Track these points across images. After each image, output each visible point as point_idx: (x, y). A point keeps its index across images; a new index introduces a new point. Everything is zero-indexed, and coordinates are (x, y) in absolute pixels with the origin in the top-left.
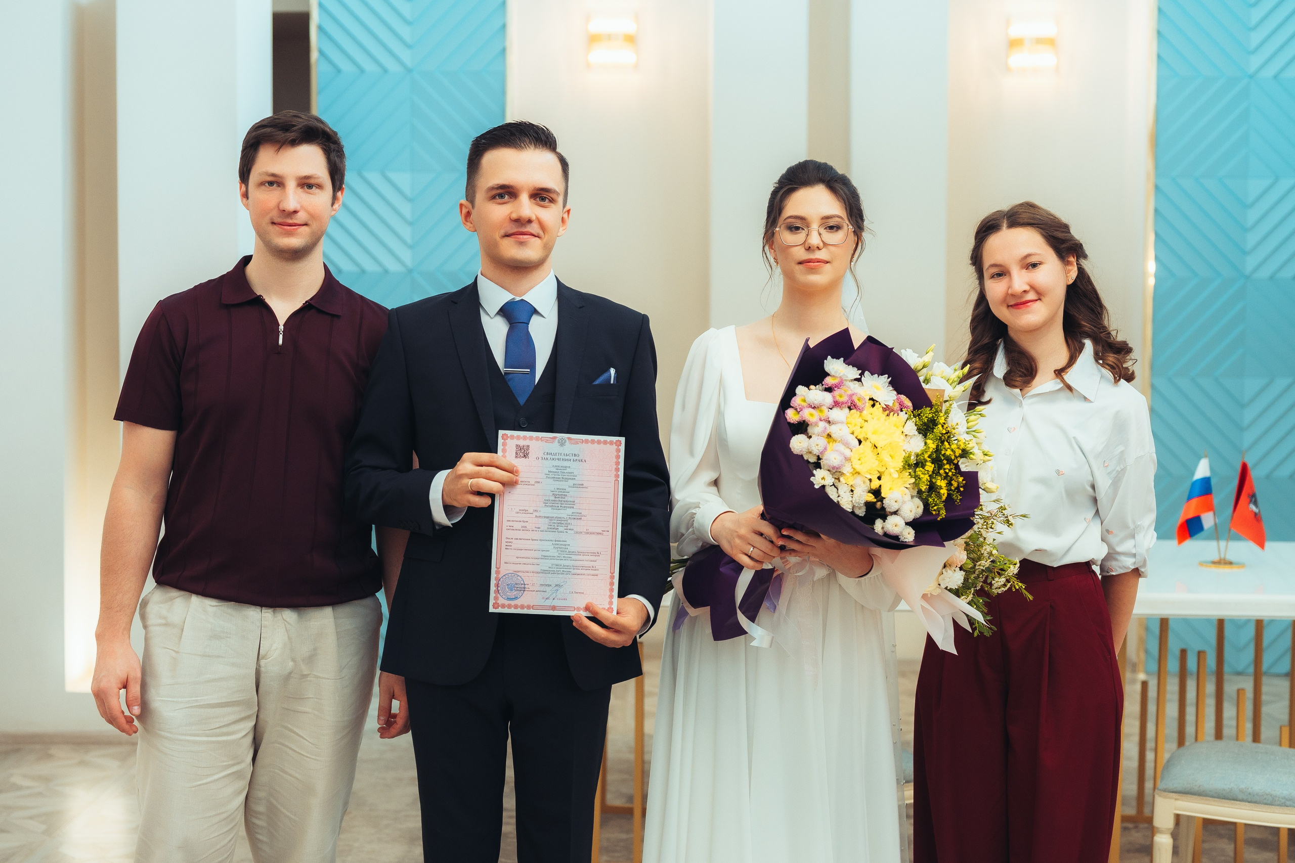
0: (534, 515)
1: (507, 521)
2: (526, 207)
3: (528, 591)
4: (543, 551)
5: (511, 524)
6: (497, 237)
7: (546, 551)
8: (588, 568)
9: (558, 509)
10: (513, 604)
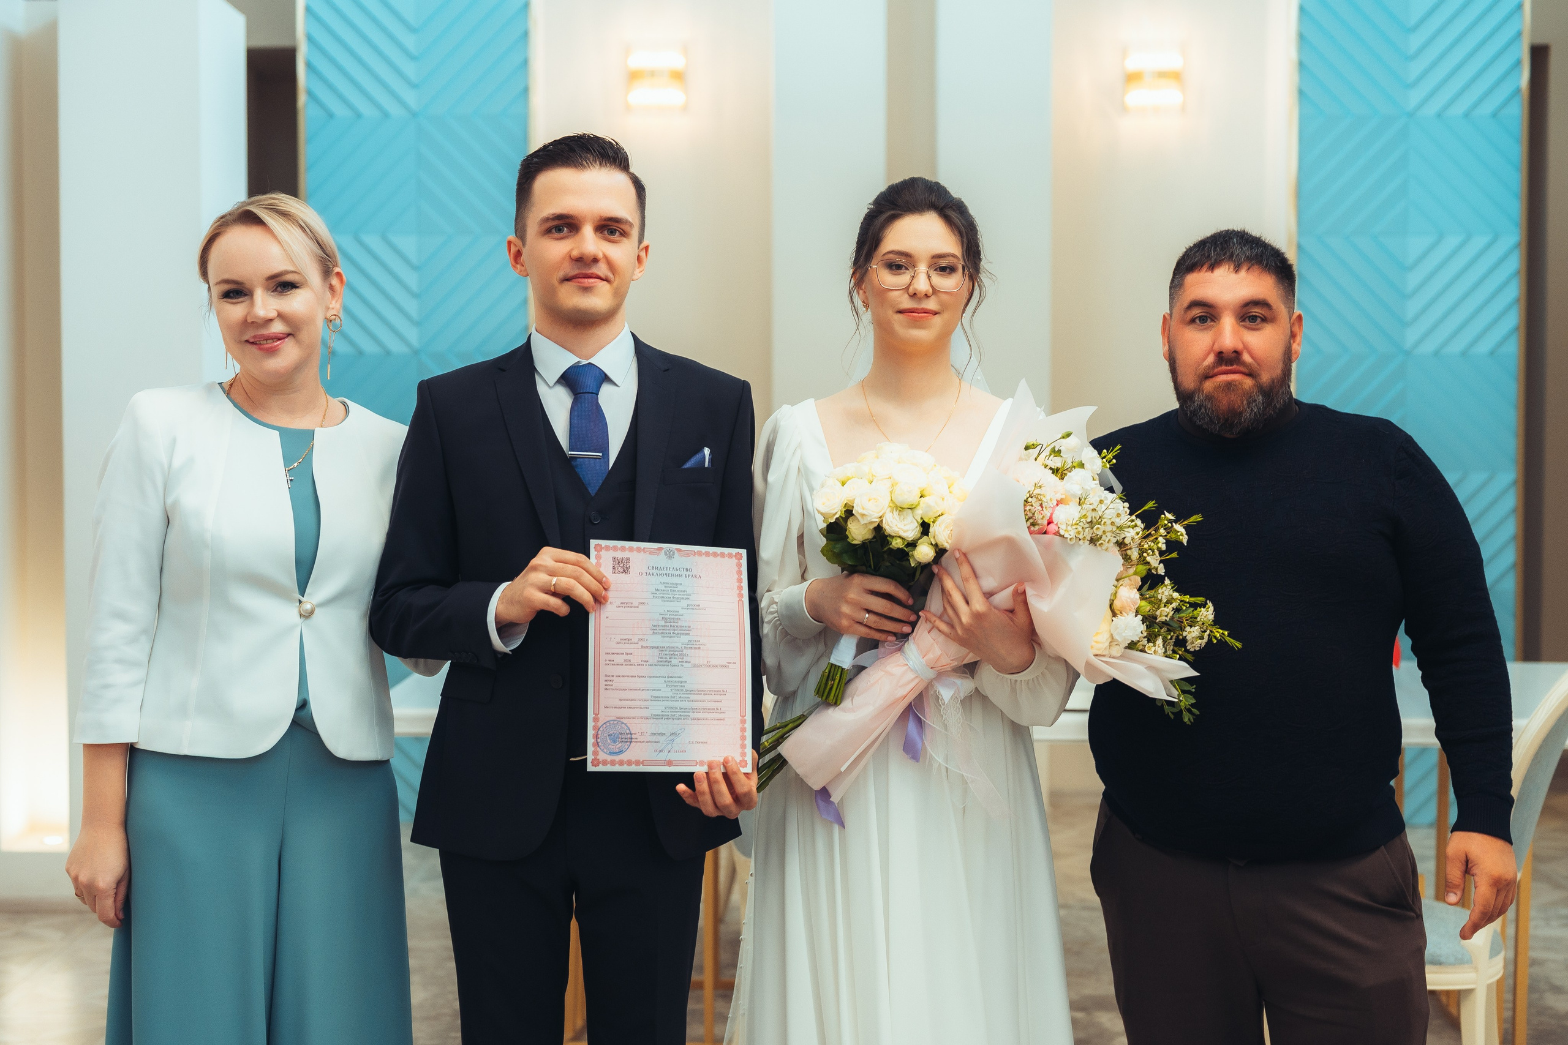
0: (639, 646)
1: (606, 654)
2: (590, 242)
3: (636, 742)
4: (653, 690)
5: (611, 657)
6: (555, 282)
7: (657, 690)
8: (710, 710)
9: (671, 637)
10: (617, 760)
